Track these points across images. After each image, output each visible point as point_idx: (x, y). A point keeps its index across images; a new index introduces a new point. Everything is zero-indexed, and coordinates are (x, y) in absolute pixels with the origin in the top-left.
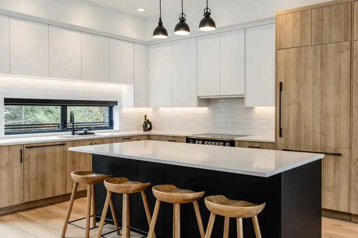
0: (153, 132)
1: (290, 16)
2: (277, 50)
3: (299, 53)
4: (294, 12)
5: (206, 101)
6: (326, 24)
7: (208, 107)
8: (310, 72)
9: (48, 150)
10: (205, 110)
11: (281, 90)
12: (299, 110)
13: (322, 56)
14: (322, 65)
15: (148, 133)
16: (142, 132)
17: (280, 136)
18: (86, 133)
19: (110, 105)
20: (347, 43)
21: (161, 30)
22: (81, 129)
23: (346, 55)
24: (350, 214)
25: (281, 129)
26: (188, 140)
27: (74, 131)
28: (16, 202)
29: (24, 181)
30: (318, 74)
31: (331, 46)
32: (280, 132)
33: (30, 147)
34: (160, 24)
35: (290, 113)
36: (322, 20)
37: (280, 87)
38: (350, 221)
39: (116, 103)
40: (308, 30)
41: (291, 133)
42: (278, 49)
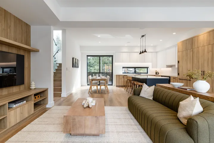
1: (180, 43)
3: (182, 53)
6: (188, 44)
8: (184, 58)
12: (182, 68)
13: (187, 53)
14: (187, 56)
17: (178, 75)
18: (139, 74)
19: (147, 68)
20: (192, 49)
23: (192, 53)
25: (178, 73)
27: (136, 73)
28: (122, 85)
29: (124, 82)
30: (186, 58)
31: (189, 51)
35: (180, 69)
36: (186, 43)
37: (178, 62)
42: (178, 52)
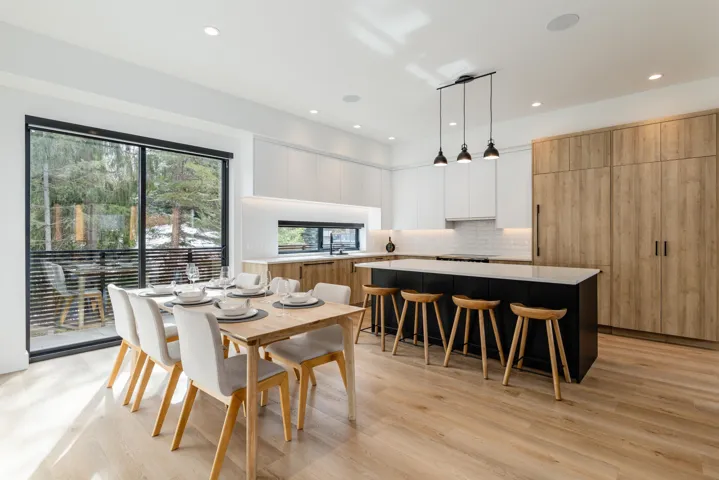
0: (395, 253)
1: (547, 144)
2: (533, 175)
3: (557, 177)
4: (551, 140)
5: (452, 224)
6: (585, 151)
7: (453, 228)
8: (568, 196)
9: (320, 268)
10: (451, 231)
11: (538, 212)
12: (557, 231)
13: (581, 181)
14: (581, 188)
15: (391, 254)
16: (386, 253)
17: (538, 255)
18: (341, 253)
19: (356, 227)
20: (607, 169)
21: (441, 158)
22: (337, 249)
23: (605, 181)
24: (611, 327)
25: (538, 249)
26: (438, 258)
27: (331, 250)
30: (577, 197)
31: (590, 172)
32: (537, 251)
33: (307, 264)
34: (441, 153)
35: (548, 234)
36: (580, 147)
37: (538, 209)
38: (611, 334)
39: (363, 225)
40: (566, 156)
41: (549, 252)
42: (535, 173)
